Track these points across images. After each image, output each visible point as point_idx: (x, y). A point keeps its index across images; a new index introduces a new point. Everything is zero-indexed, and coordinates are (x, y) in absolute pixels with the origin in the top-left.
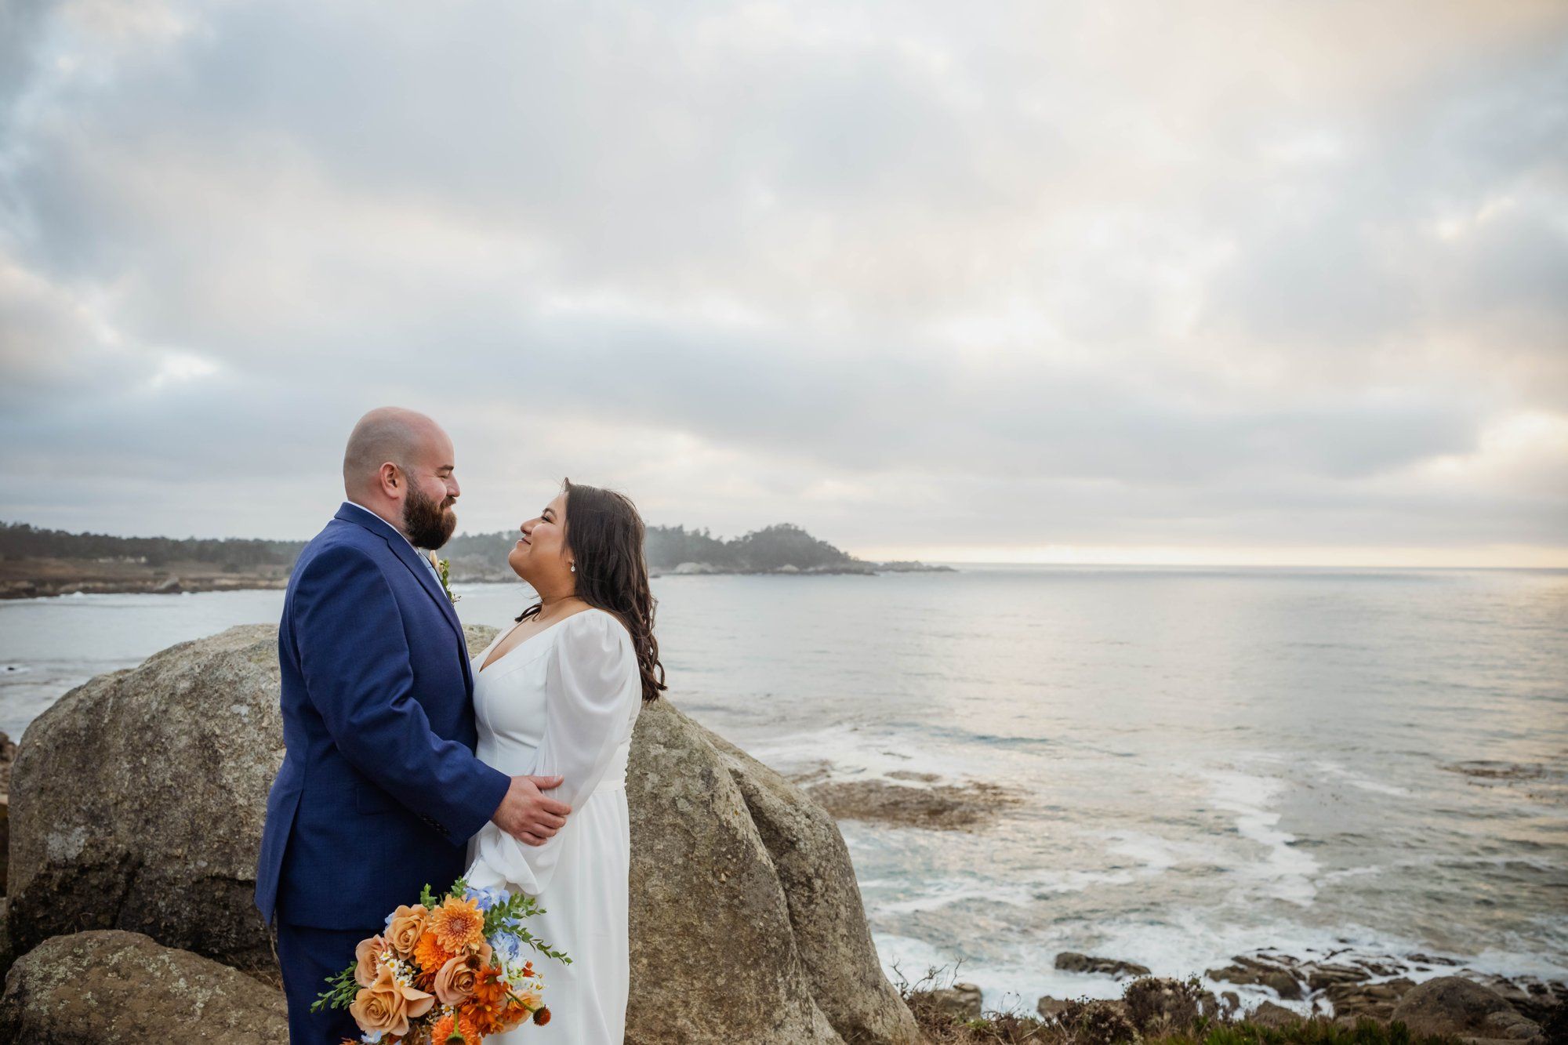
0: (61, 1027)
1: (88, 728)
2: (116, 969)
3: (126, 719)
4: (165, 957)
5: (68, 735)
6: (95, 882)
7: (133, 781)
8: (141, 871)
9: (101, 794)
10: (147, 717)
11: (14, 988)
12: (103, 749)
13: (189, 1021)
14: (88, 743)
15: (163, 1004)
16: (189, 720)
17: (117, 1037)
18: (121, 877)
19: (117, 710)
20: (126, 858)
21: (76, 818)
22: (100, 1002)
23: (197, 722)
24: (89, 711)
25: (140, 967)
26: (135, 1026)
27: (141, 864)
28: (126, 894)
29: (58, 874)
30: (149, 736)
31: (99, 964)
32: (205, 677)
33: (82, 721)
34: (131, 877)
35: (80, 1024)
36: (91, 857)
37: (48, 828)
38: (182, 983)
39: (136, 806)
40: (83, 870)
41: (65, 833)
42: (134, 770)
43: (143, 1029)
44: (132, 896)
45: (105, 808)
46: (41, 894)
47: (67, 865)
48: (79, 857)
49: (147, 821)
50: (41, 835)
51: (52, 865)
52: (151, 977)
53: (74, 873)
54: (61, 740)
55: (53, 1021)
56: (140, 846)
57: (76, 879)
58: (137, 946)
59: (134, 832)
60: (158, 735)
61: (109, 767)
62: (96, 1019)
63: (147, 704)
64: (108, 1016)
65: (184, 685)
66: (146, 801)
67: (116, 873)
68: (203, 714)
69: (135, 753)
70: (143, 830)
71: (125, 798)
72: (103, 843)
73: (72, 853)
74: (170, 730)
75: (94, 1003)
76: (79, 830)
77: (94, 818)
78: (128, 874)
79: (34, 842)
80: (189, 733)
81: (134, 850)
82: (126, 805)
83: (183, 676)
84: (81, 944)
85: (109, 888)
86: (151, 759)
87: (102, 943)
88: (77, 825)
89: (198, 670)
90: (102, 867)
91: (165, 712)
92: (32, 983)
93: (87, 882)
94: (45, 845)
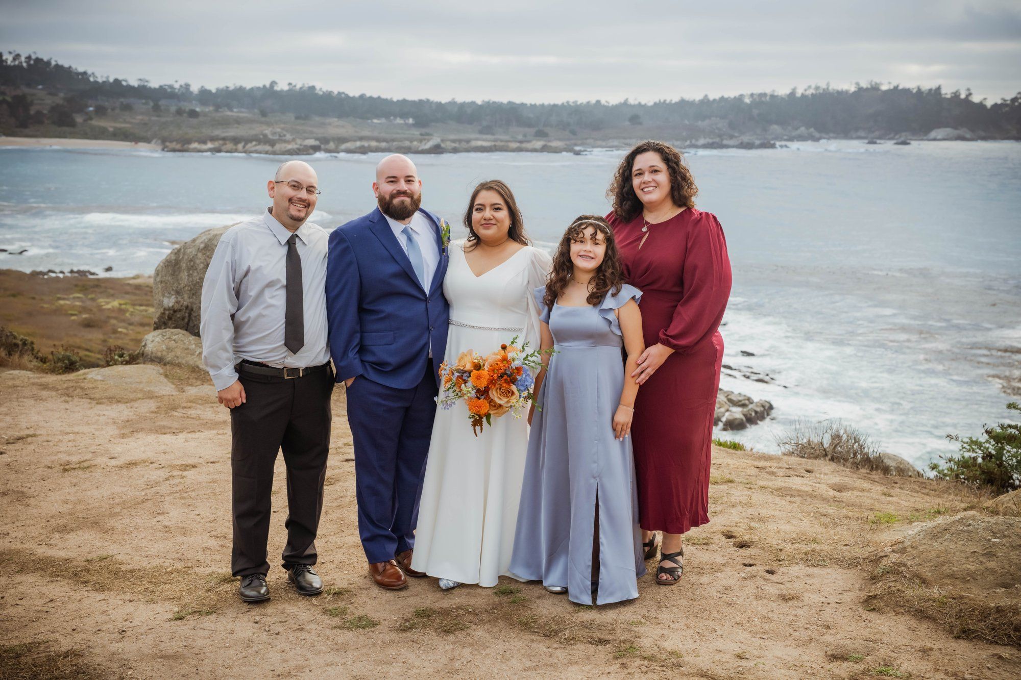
0: (154, 355)
1: (175, 260)
2: (174, 340)
3: (186, 257)
4: (191, 338)
5: (169, 262)
6: (178, 316)
7: (188, 280)
8: (192, 312)
9: (180, 284)
10: (191, 257)
11: (143, 344)
12: (180, 268)
13: (193, 357)
14: (175, 265)
15: (186, 351)
16: (203, 258)
17: (170, 359)
18: (187, 315)
19: (184, 254)
20: (187, 307)
21: (172, 293)
22: (167, 349)
23: (205, 259)
24: (176, 253)
25: (182, 340)
26: (176, 356)
27: (192, 310)
28: (189, 321)
29: (167, 312)
30: (192, 263)
31: (169, 338)
32: (209, 243)
33: (173, 257)
34: (190, 315)
35: (159, 354)
36: (177, 307)
37: (164, 296)
38: (194, 346)
39: (189, 289)
40: (175, 311)
41: (169, 297)
42: (188, 275)
43: (178, 357)
44: (191, 322)
45: (181, 289)
46: (162, 320)
47: (169, 309)
48: (173, 306)
49: (193, 294)
50: (161, 298)
51: (165, 309)
52: (185, 344)
53: (172, 312)
54: (167, 264)
55: (152, 353)
56: (192, 303)
57: (173, 314)
58: (183, 334)
59: (189, 298)
60: (194, 263)
61: (182, 274)
62: (164, 353)
63: (191, 252)
64: (168, 353)
65: (202, 246)
66: (192, 287)
67: (185, 312)
68: (208, 257)
69: (189, 269)
70: (192, 298)
71: (186, 286)
72: (180, 302)
73: (171, 305)
74: (198, 261)
75: (165, 349)
76: (173, 297)
77: (178, 293)
78: (189, 313)
79: (160, 300)
80: (203, 263)
81: (189, 304)
82: (186, 288)
83: (202, 242)
84: (166, 332)
85: (183, 319)
86: (193, 272)
87: (172, 332)
88: (173, 295)
89: (206, 240)
90: (180, 310)
91: (196, 255)
92: (148, 342)
93: (176, 316)
94: (163, 301)
